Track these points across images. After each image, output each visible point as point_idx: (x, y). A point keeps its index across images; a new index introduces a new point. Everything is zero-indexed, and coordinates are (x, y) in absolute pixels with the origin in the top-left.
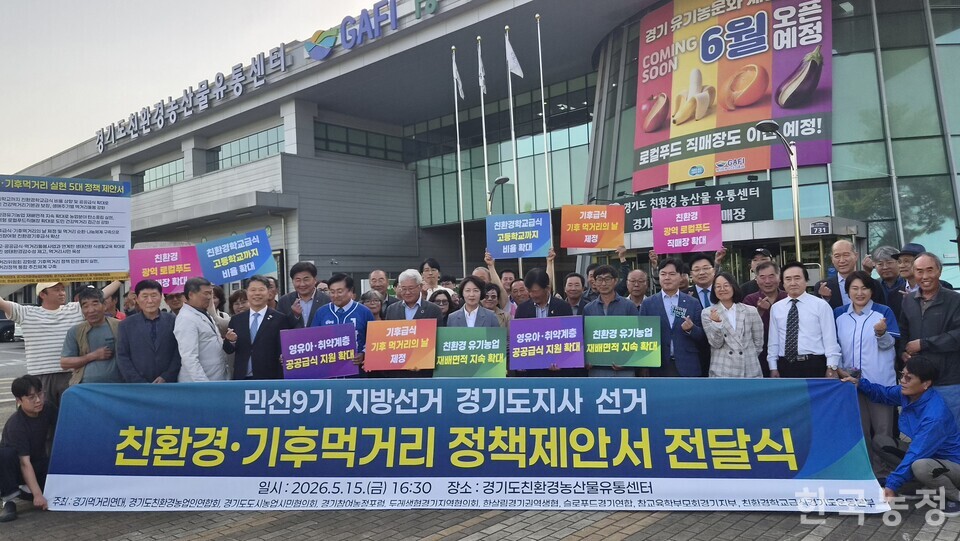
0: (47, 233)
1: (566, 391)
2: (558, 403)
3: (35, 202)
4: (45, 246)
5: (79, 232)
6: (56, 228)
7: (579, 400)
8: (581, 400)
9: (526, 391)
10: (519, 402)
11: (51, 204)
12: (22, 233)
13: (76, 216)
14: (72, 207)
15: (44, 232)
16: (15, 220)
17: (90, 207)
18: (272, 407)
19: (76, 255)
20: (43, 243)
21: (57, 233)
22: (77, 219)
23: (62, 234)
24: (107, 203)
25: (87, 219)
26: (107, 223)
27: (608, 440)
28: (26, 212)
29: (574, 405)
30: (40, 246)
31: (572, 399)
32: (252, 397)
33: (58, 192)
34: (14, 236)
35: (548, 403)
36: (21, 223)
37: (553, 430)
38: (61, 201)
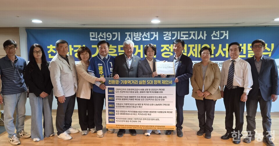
0: (137, 106)
1: (201, 32)
2: (198, 36)
3: (133, 91)
4: (136, 112)
5: (151, 105)
6: (141, 103)
7: (205, 35)
8: (206, 35)
9: (187, 32)
10: (184, 36)
11: (139, 91)
12: (127, 105)
13: (150, 97)
14: (148, 92)
15: (136, 105)
16: (124, 99)
17: (156, 92)
18: (99, 38)
19: (149, 116)
20: (135, 110)
21: (141, 106)
22: (150, 98)
23: (144, 106)
24: (164, 90)
25: (155, 98)
26: (164, 100)
27: (214, 48)
28: (129, 96)
29: (203, 37)
30: (134, 112)
31: (203, 35)
32: (92, 35)
33: (142, 85)
34: (124, 107)
35: (195, 36)
36: (127, 101)
37: (196, 45)
38: (143, 90)
